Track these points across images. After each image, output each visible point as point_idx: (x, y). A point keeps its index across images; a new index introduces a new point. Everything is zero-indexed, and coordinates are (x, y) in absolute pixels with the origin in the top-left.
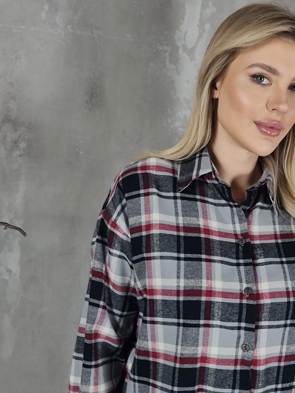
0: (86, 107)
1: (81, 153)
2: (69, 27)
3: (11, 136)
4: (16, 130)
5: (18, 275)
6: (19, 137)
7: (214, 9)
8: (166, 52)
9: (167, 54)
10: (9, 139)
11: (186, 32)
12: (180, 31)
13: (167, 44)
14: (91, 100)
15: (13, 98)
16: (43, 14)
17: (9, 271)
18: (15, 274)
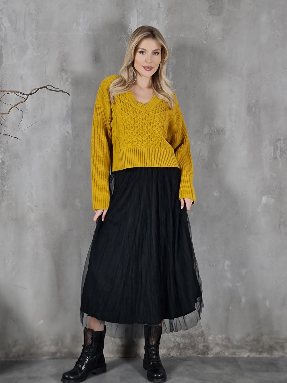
0: (93, 63)
1: (93, 81)
2: (84, 31)
3: (65, 77)
4: (66, 74)
5: (71, 134)
6: (68, 77)
7: (143, 18)
8: (124, 37)
9: (125, 38)
10: (64, 78)
11: (132, 29)
12: (130, 29)
13: (124, 34)
14: (95, 59)
15: (65, 61)
16: (74, 27)
17: (68, 132)
18: (70, 133)
